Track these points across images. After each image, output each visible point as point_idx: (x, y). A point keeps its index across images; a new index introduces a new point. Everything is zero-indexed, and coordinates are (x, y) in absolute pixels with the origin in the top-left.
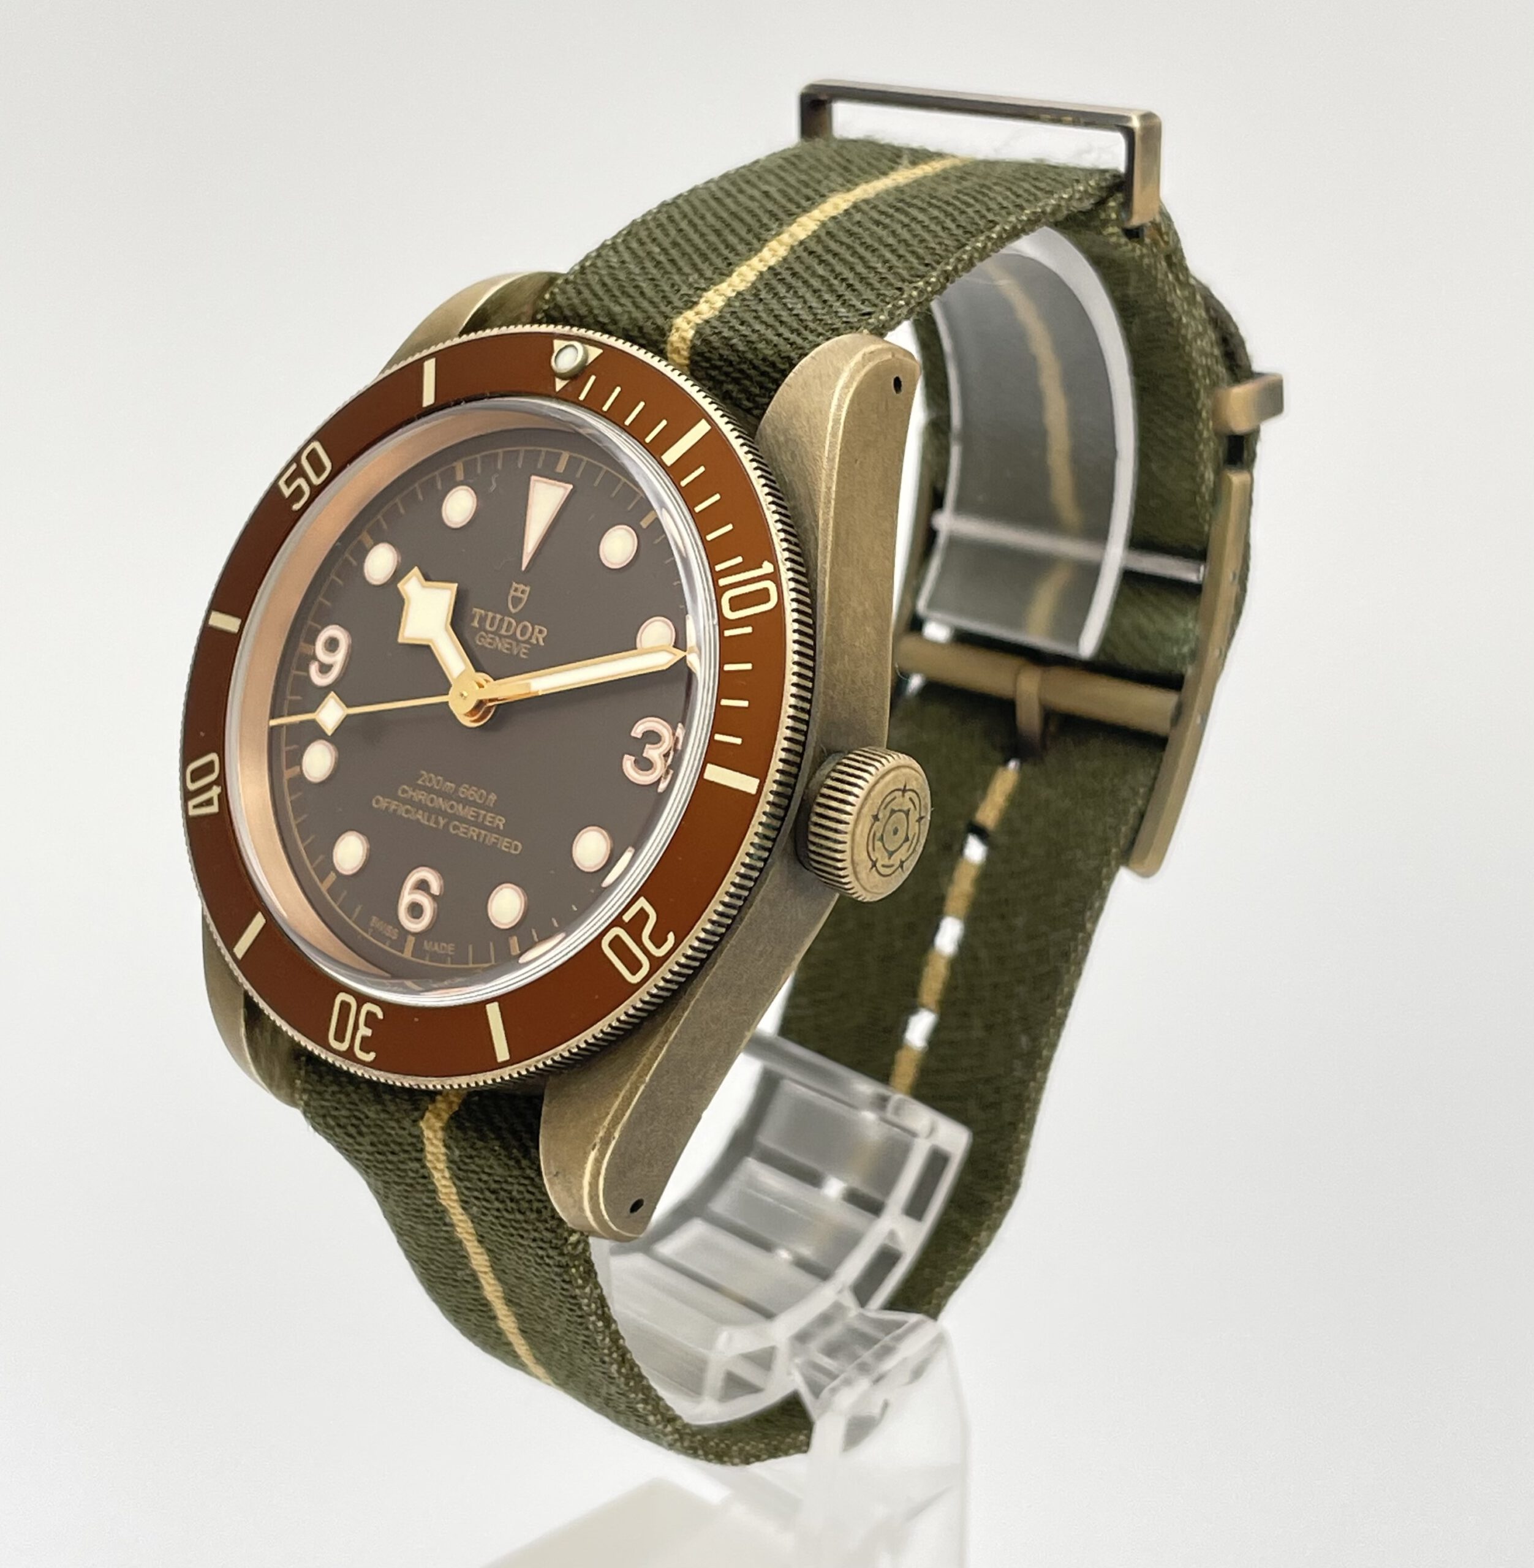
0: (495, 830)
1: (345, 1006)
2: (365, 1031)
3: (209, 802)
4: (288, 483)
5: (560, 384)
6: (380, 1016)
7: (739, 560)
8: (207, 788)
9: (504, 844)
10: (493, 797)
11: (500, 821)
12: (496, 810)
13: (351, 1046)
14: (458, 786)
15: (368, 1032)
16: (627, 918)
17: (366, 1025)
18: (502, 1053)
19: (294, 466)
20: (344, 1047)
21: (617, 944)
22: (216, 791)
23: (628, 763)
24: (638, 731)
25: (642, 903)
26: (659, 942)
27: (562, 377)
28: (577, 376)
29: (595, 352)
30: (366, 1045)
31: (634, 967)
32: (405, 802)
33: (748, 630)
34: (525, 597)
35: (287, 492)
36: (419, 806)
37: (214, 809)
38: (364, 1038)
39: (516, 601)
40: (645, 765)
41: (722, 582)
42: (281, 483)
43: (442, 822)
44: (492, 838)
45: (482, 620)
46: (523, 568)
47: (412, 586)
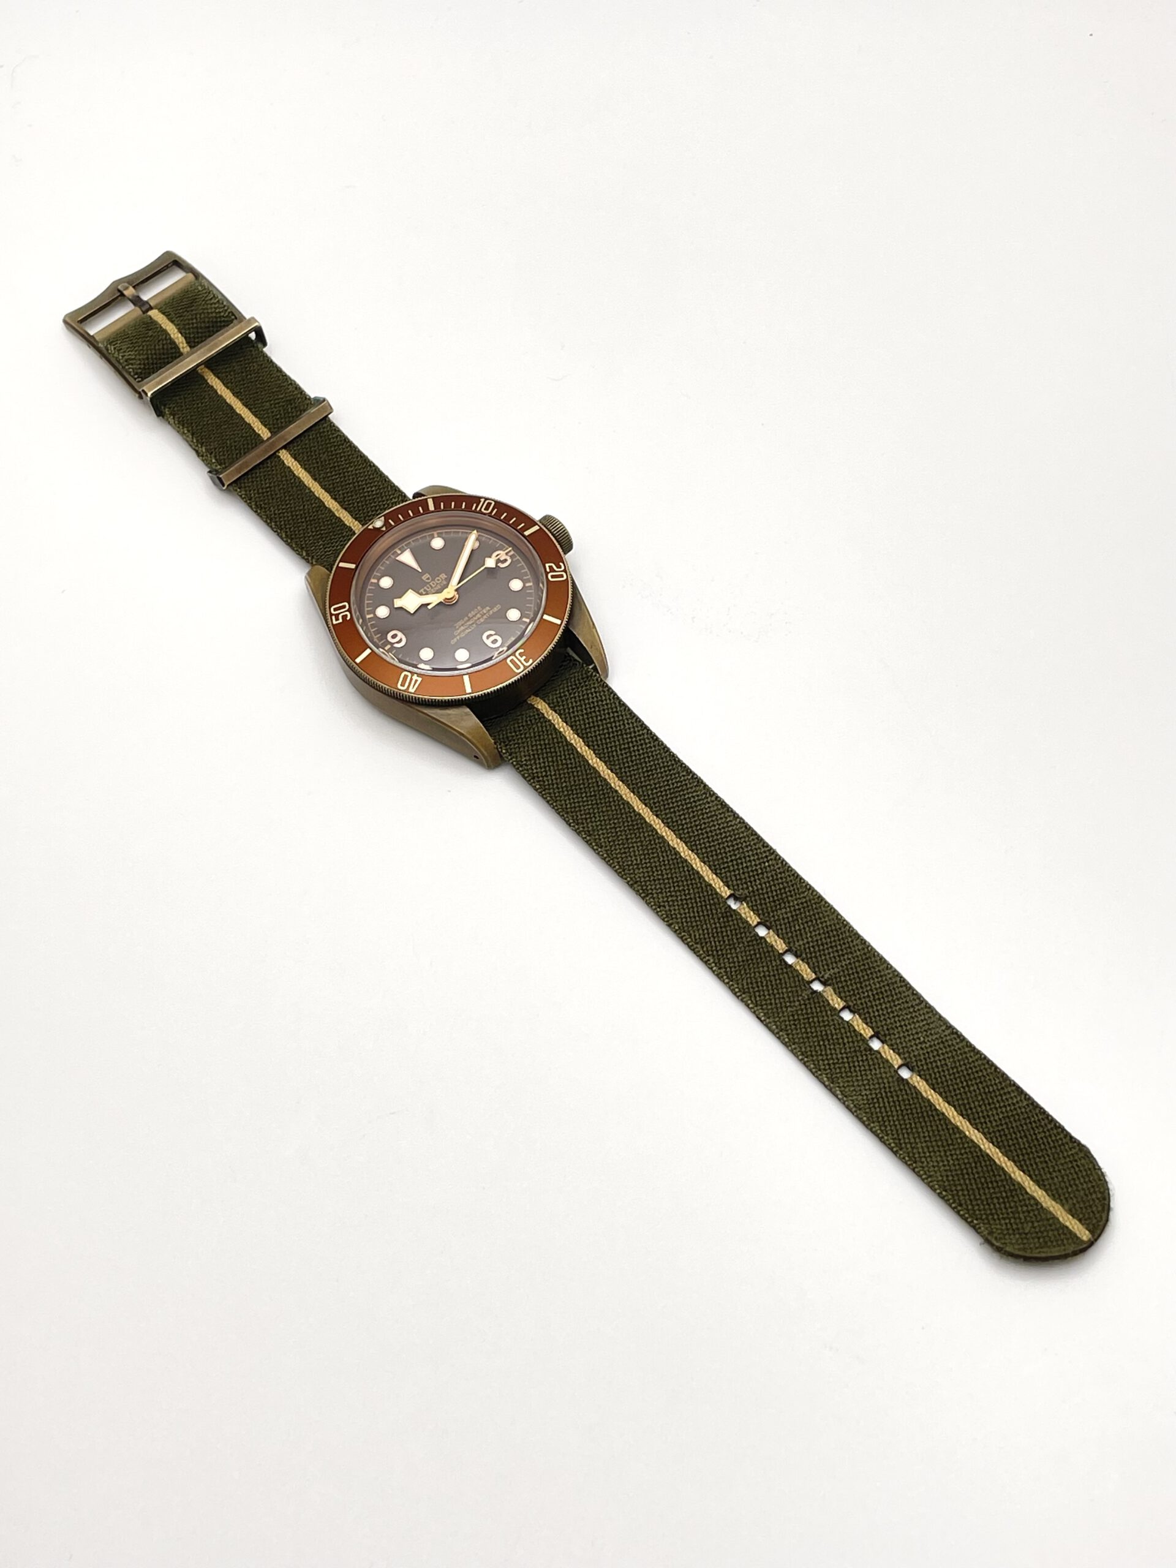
0: (489, 611)
1: (512, 661)
2: (522, 659)
3: (416, 681)
4: (337, 619)
5: (384, 529)
6: (522, 651)
7: (475, 505)
8: (411, 679)
9: (495, 609)
10: (479, 608)
11: (488, 608)
12: (483, 608)
13: (524, 666)
14: (467, 616)
15: (524, 657)
16: (548, 570)
17: (521, 657)
18: (558, 622)
19: (333, 617)
20: (522, 668)
21: (553, 577)
22: (415, 677)
23: (501, 565)
25: (547, 565)
26: (560, 567)
27: (382, 527)
28: (386, 523)
29: (383, 518)
30: (526, 661)
31: (562, 576)
32: (459, 635)
33: (496, 510)
34: (429, 576)
35: (341, 620)
36: (464, 630)
37: (420, 679)
38: (525, 660)
39: (428, 579)
40: (506, 560)
41: (478, 509)
42: (335, 622)
43: (474, 625)
44: (491, 612)
45: (425, 590)
46: (420, 571)
47: (398, 603)
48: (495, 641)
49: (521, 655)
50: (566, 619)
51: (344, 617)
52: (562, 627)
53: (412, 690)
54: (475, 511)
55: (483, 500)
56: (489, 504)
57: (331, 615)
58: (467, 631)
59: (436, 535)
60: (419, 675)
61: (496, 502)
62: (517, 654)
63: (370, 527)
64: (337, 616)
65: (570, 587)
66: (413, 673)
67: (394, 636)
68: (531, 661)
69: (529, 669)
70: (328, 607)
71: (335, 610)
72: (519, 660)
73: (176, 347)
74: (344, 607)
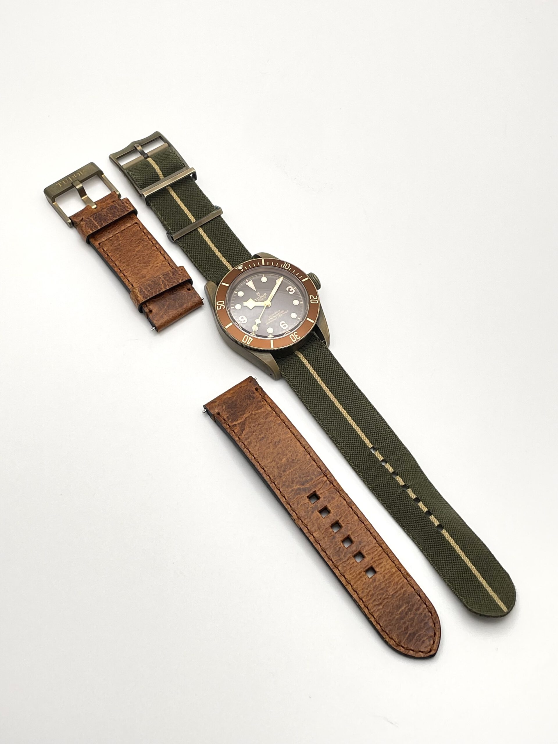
0: (283, 312)
1: (292, 336)
2: (296, 336)
3: (250, 340)
4: (219, 308)
5: (242, 270)
6: (296, 332)
7: (282, 265)
8: (248, 339)
9: (286, 312)
10: (279, 310)
11: (283, 311)
12: (281, 311)
14: (274, 313)
15: (297, 335)
16: (311, 298)
17: (296, 335)
18: (313, 322)
19: (217, 307)
20: (296, 340)
21: (312, 301)
22: (250, 338)
23: (290, 293)
24: (287, 289)
25: (310, 296)
26: (316, 298)
27: (242, 269)
29: (242, 265)
30: (298, 337)
31: (316, 302)
33: (291, 268)
34: (259, 293)
35: (220, 308)
37: (252, 339)
39: (259, 295)
40: (292, 291)
41: (283, 267)
42: (218, 309)
43: (277, 318)
44: (284, 313)
45: (257, 300)
46: (256, 291)
47: (245, 304)
48: (285, 326)
49: (296, 334)
50: (316, 321)
51: (222, 307)
52: (314, 324)
53: (248, 343)
54: (282, 268)
55: (285, 263)
56: (288, 265)
57: (217, 305)
58: (273, 320)
59: (264, 276)
60: (252, 337)
61: (291, 265)
62: (294, 333)
63: (236, 269)
64: (219, 306)
65: (319, 307)
66: (249, 336)
67: (242, 318)
68: (300, 337)
69: (298, 341)
70: (215, 301)
71: (218, 303)
72: (295, 337)
73: (158, 176)
74: (222, 303)
